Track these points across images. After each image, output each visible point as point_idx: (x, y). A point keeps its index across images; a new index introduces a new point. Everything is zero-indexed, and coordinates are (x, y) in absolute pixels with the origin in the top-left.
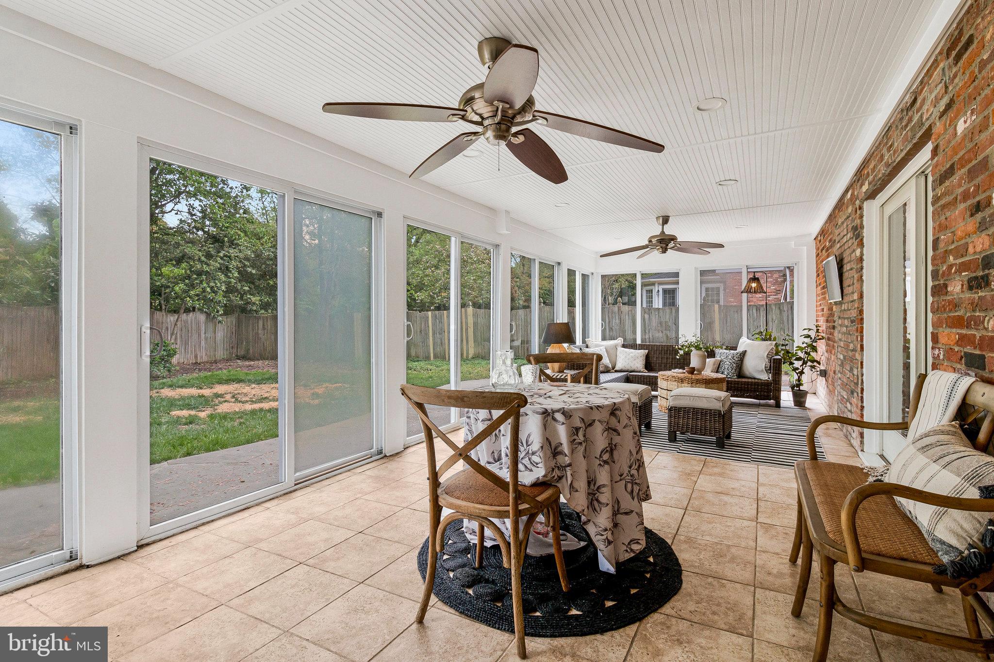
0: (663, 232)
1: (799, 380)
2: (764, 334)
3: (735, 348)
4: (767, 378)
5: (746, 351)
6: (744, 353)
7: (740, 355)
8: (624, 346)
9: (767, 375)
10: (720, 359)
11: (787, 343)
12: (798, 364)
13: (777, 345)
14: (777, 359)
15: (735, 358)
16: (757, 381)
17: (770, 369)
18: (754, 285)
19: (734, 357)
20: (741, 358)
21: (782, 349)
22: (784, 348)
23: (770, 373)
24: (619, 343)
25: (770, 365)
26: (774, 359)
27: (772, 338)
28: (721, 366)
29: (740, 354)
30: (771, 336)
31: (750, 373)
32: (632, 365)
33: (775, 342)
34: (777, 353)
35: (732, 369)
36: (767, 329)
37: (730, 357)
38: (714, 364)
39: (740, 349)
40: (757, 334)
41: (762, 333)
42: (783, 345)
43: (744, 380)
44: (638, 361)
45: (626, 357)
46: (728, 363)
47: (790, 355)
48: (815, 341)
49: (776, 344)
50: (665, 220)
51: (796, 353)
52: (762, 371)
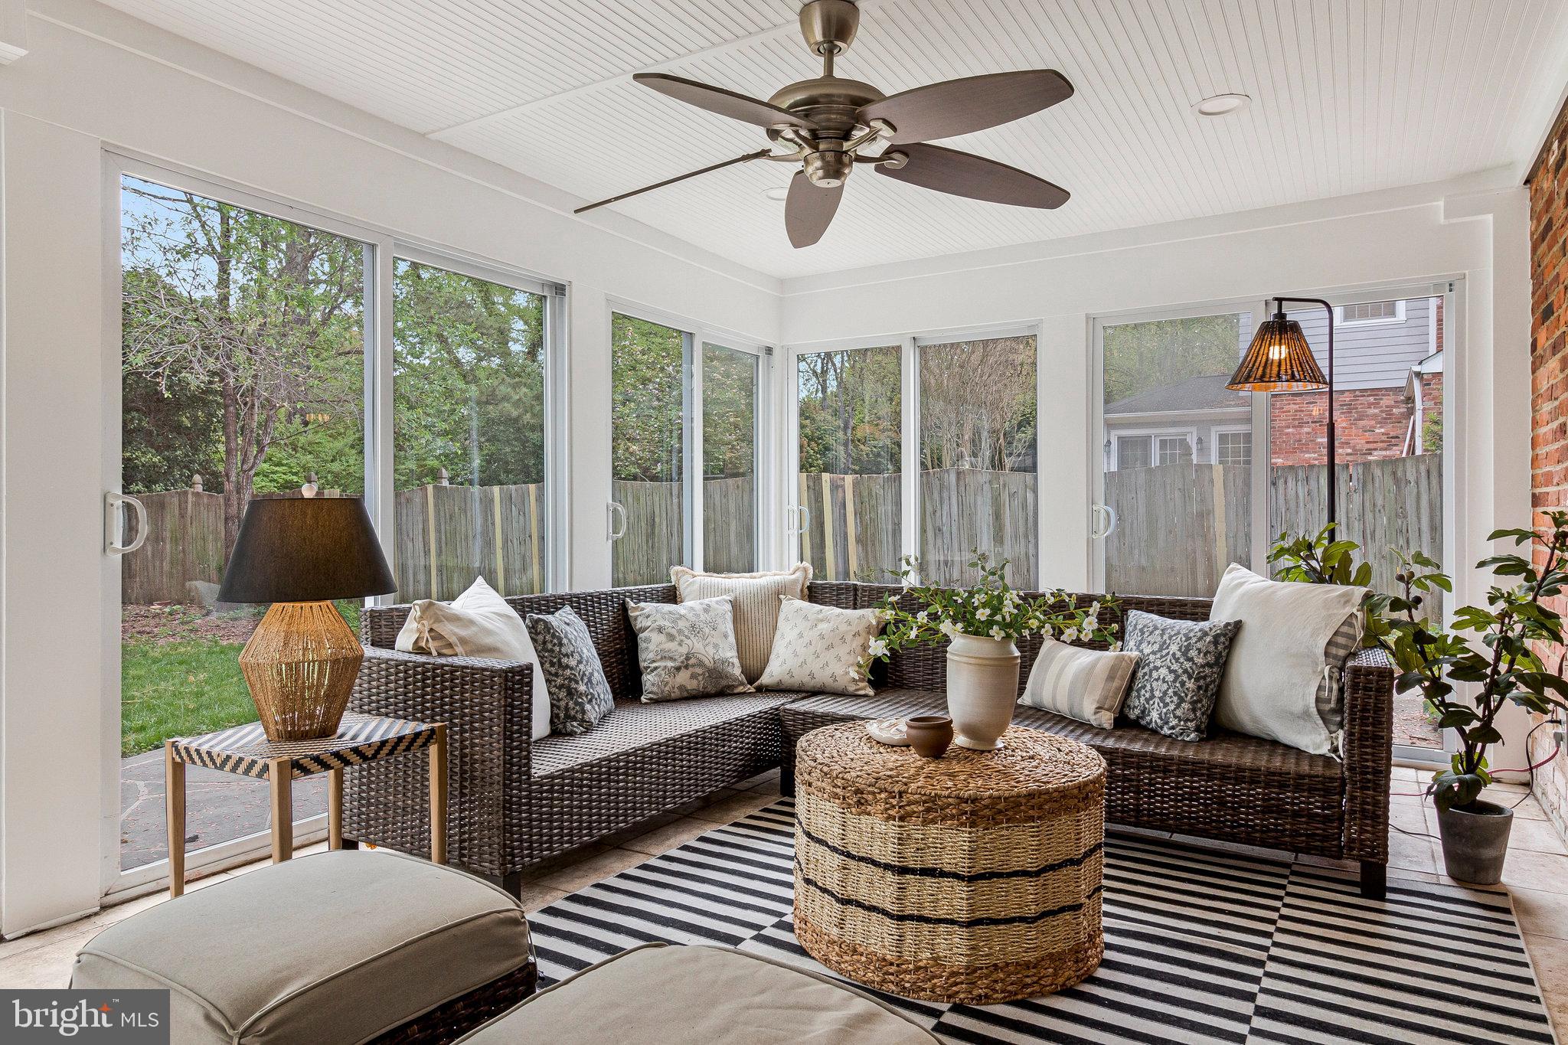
0: (829, 73)
1: (1470, 761)
2: (1319, 552)
3: (1199, 611)
4: (1325, 749)
5: (1238, 626)
6: (1233, 633)
7: (1215, 642)
8: (813, 594)
9: (1325, 733)
10: (1135, 654)
11: (1415, 591)
12: (1465, 693)
13: (1369, 603)
14: (1369, 671)
15: (1193, 653)
16: (1277, 762)
17: (1339, 710)
18: (1277, 352)
19: (1188, 648)
20: (1219, 656)
21: (1394, 624)
22: (1403, 615)
23: (1341, 725)
25: (1341, 690)
26: (1356, 671)
27: (1354, 568)
28: (1138, 685)
29: (1216, 637)
30: (1346, 560)
31: (1255, 720)
32: (815, 666)
33: (1360, 591)
34: (1373, 638)
35: (1182, 700)
36: (1332, 534)
37: (1174, 648)
38: (1111, 677)
39: (1221, 616)
40: (1288, 551)
41: (1310, 547)
42: (1396, 604)
43: (1222, 755)
44: (842, 650)
45: (801, 635)
46: (1163, 672)
47: (1430, 648)
48: (1543, 586)
49: (1368, 597)
50: (838, 21)
51: (1458, 640)
52: (1305, 715)
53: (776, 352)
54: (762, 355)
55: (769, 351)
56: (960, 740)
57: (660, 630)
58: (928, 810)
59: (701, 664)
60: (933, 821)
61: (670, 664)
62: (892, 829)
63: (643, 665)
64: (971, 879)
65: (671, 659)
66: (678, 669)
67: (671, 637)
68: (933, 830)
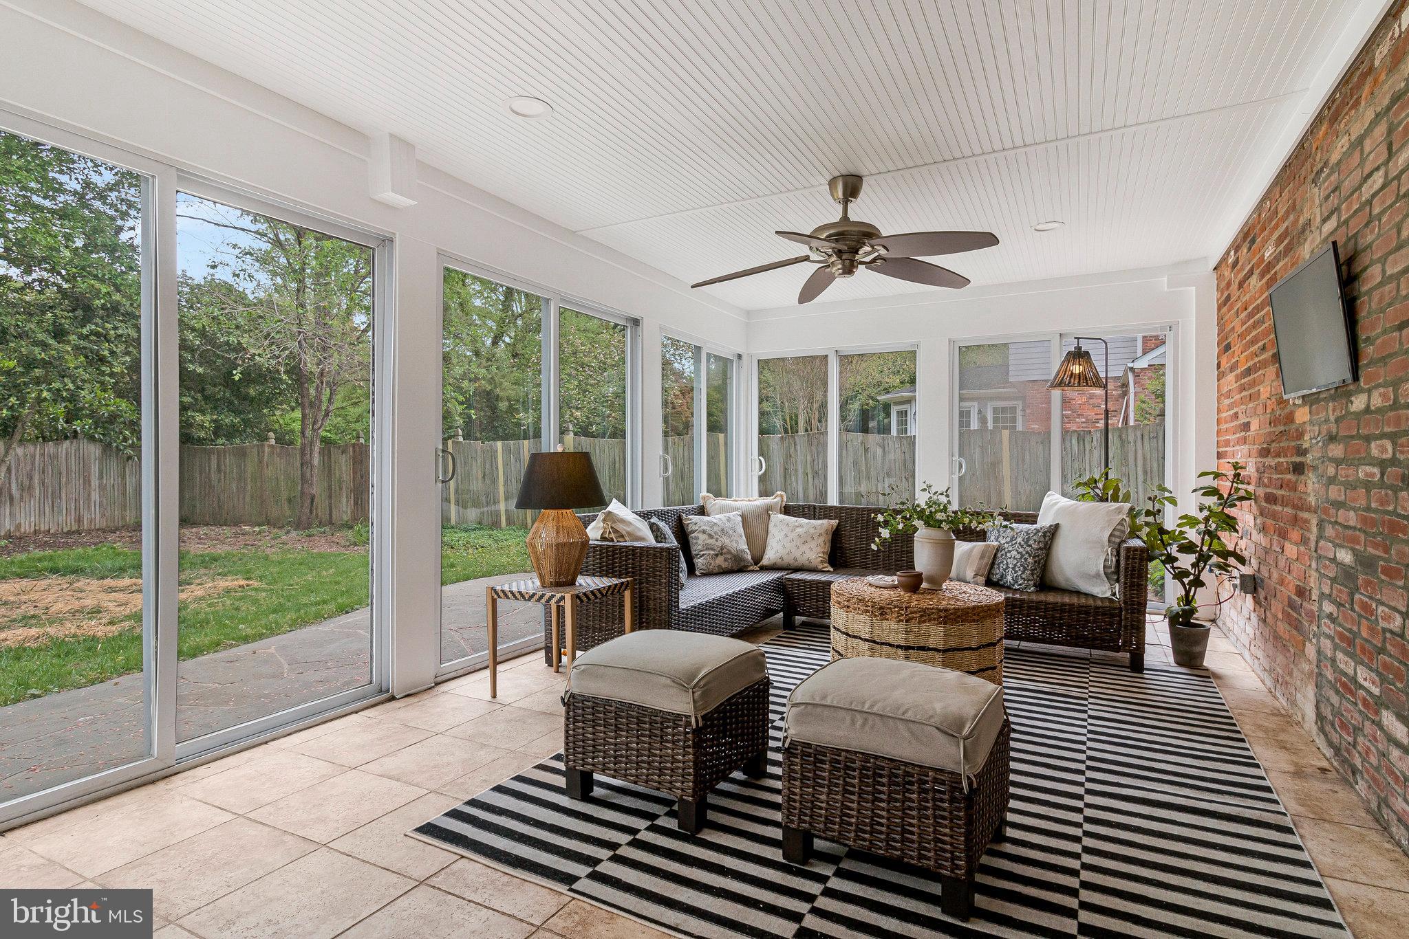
0: (845, 217)
1: (1187, 599)
2: (1100, 485)
3: (1032, 519)
4: (1108, 594)
5: (1057, 526)
6: (1054, 530)
7: (1044, 536)
8: (787, 510)
9: (1107, 585)
10: (996, 543)
11: (1157, 506)
12: (1186, 561)
13: (1133, 513)
14: (1135, 549)
15: (1031, 542)
16: (1083, 601)
17: (1117, 571)
18: (1077, 369)
19: (1028, 539)
20: (1046, 544)
21: (1147, 524)
22: (1150, 519)
23: (1118, 581)
24: (777, 503)
25: (1118, 561)
26: (1128, 549)
27: (1121, 494)
28: (998, 561)
29: (1045, 533)
30: (1117, 489)
31: (1067, 580)
32: (797, 554)
33: (1128, 506)
34: (1134, 533)
35: (1025, 569)
36: (1107, 474)
37: (1019, 540)
38: (982, 557)
39: (1044, 521)
40: (1085, 484)
41: (1095, 482)
42: (1148, 513)
43: (1051, 598)
44: (813, 544)
45: (786, 536)
46: (1014, 553)
47: (1165, 537)
48: (1227, 502)
49: (1132, 509)
50: (851, 186)
51: (1182, 533)
52: (1097, 575)
53: (744, 358)
54: (735, 359)
55: (740, 357)
56: (924, 585)
57: (704, 532)
58: (921, 616)
59: (729, 552)
60: (924, 622)
61: (712, 552)
62: (902, 626)
63: (694, 553)
64: (945, 651)
65: (713, 549)
66: (717, 555)
67: (711, 536)
68: (924, 626)
